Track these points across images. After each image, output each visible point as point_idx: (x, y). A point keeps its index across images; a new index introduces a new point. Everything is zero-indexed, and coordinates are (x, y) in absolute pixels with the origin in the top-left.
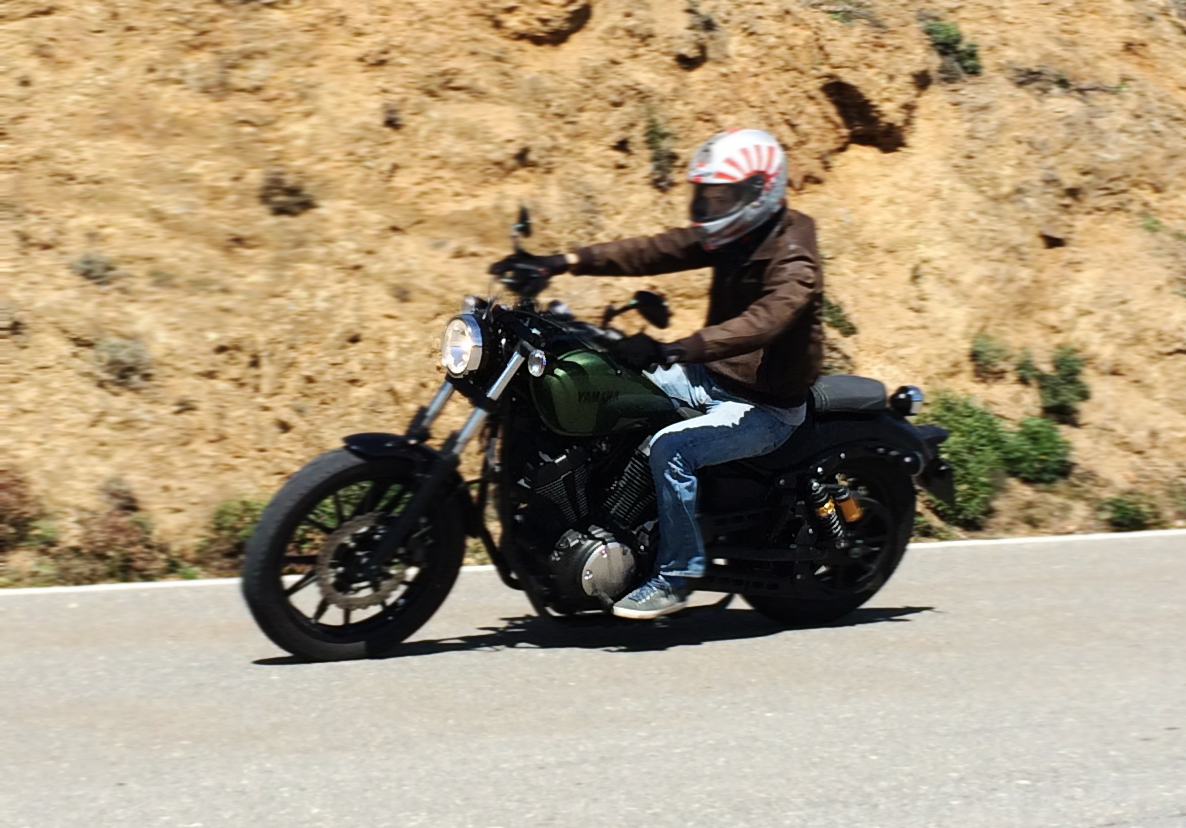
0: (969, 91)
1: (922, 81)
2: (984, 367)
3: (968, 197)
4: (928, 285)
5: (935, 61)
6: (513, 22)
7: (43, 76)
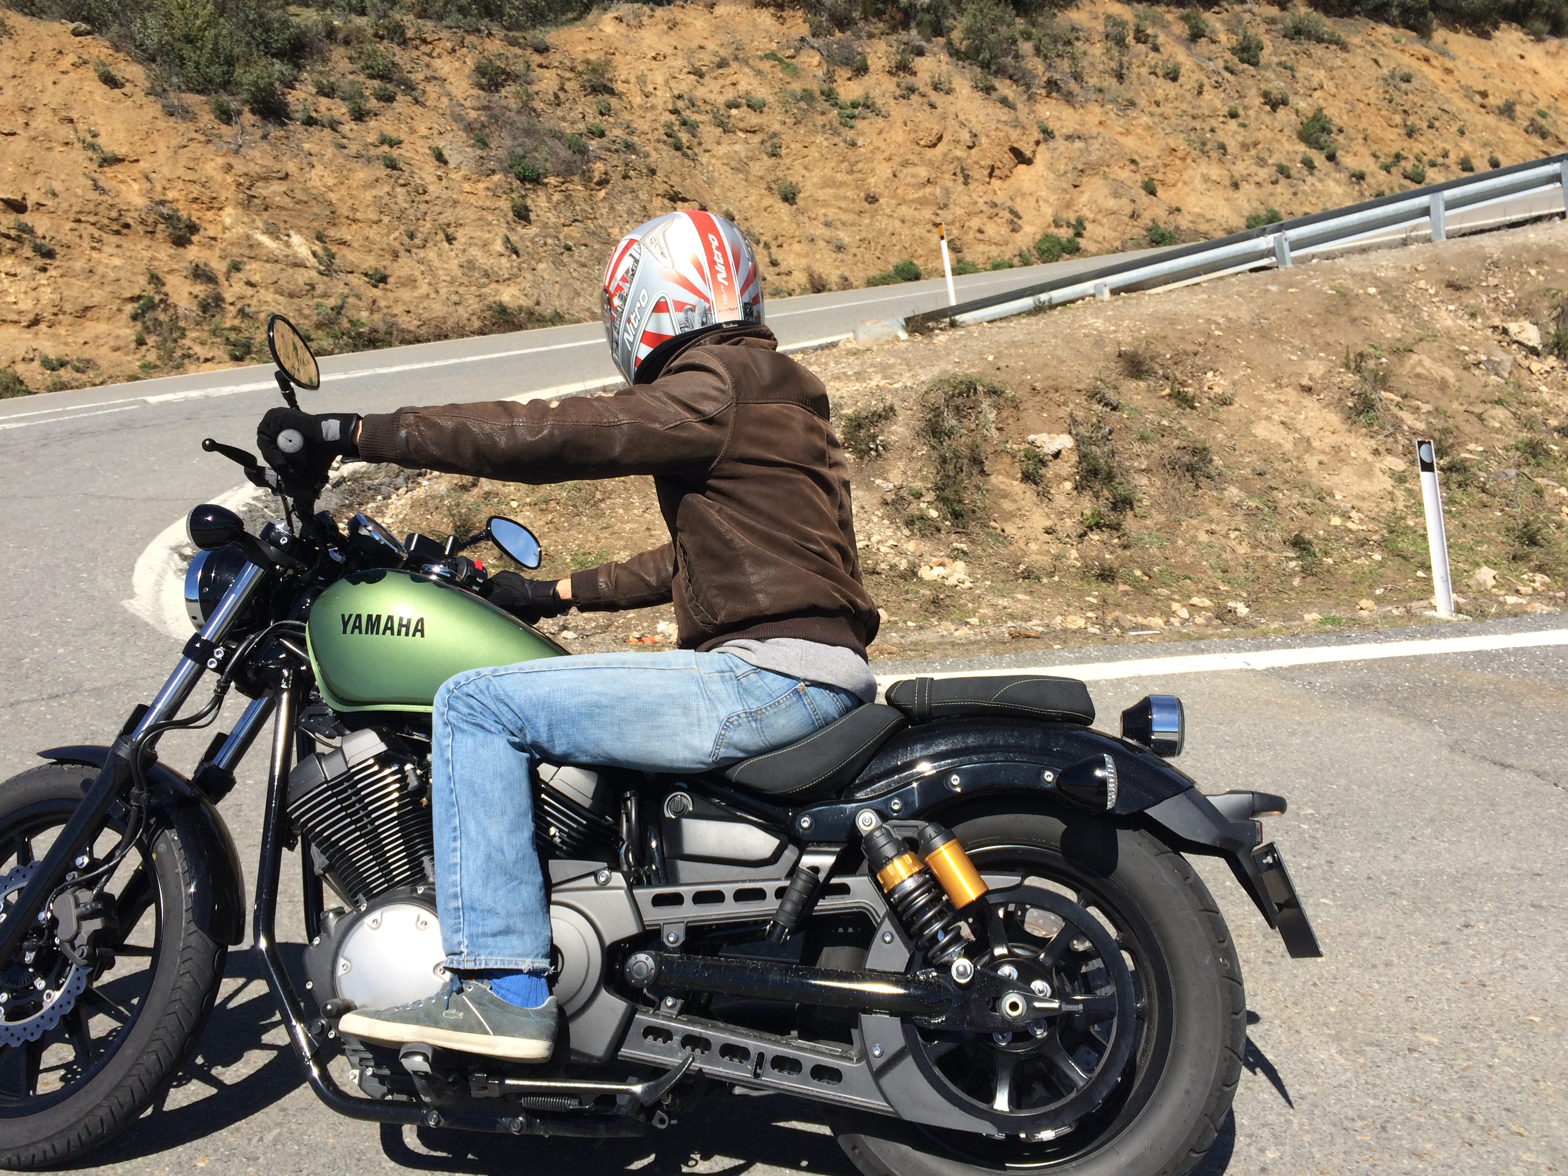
0: (1052, 144)
1: (1038, 143)
2: (1057, 224)
3: (1052, 176)
4: (1041, 203)
5: (1041, 136)
6: (922, 143)
7: (807, 174)
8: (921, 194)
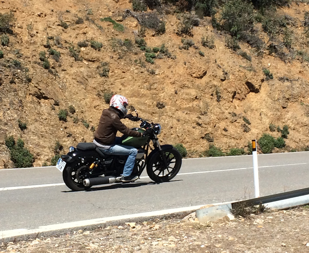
0: (271, 82)
1: (263, 81)
2: (271, 129)
3: (270, 100)
4: (263, 116)
5: (265, 77)
6: (194, 75)
7: (123, 88)
8: (191, 105)
